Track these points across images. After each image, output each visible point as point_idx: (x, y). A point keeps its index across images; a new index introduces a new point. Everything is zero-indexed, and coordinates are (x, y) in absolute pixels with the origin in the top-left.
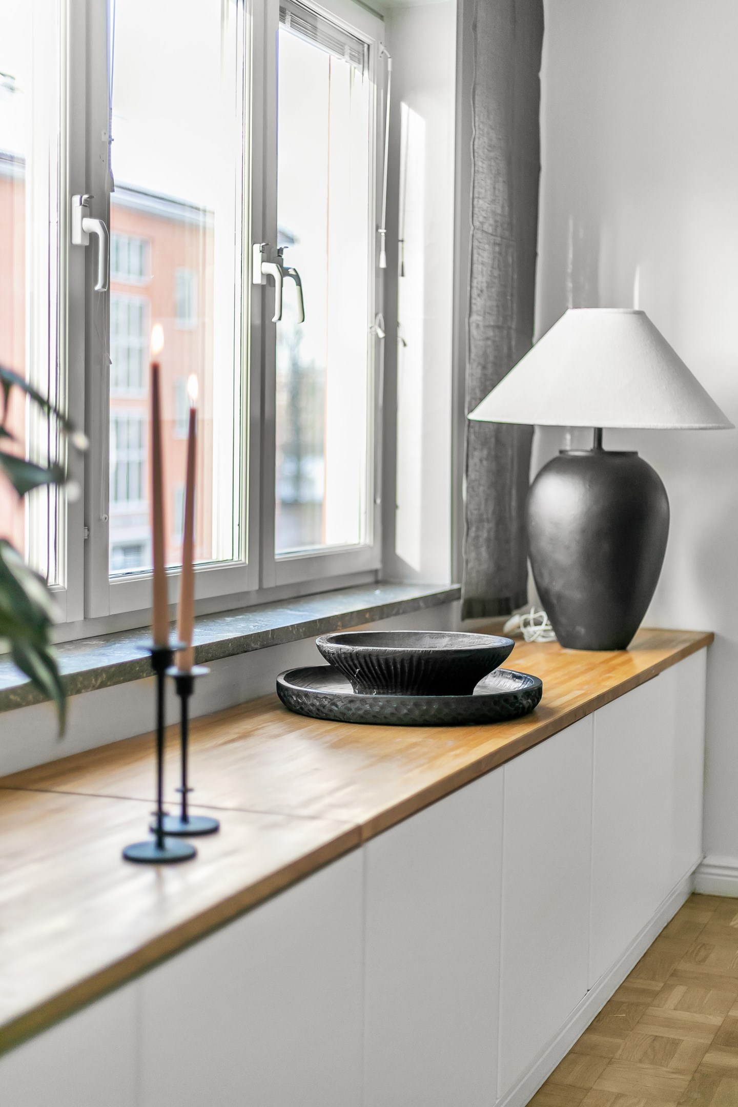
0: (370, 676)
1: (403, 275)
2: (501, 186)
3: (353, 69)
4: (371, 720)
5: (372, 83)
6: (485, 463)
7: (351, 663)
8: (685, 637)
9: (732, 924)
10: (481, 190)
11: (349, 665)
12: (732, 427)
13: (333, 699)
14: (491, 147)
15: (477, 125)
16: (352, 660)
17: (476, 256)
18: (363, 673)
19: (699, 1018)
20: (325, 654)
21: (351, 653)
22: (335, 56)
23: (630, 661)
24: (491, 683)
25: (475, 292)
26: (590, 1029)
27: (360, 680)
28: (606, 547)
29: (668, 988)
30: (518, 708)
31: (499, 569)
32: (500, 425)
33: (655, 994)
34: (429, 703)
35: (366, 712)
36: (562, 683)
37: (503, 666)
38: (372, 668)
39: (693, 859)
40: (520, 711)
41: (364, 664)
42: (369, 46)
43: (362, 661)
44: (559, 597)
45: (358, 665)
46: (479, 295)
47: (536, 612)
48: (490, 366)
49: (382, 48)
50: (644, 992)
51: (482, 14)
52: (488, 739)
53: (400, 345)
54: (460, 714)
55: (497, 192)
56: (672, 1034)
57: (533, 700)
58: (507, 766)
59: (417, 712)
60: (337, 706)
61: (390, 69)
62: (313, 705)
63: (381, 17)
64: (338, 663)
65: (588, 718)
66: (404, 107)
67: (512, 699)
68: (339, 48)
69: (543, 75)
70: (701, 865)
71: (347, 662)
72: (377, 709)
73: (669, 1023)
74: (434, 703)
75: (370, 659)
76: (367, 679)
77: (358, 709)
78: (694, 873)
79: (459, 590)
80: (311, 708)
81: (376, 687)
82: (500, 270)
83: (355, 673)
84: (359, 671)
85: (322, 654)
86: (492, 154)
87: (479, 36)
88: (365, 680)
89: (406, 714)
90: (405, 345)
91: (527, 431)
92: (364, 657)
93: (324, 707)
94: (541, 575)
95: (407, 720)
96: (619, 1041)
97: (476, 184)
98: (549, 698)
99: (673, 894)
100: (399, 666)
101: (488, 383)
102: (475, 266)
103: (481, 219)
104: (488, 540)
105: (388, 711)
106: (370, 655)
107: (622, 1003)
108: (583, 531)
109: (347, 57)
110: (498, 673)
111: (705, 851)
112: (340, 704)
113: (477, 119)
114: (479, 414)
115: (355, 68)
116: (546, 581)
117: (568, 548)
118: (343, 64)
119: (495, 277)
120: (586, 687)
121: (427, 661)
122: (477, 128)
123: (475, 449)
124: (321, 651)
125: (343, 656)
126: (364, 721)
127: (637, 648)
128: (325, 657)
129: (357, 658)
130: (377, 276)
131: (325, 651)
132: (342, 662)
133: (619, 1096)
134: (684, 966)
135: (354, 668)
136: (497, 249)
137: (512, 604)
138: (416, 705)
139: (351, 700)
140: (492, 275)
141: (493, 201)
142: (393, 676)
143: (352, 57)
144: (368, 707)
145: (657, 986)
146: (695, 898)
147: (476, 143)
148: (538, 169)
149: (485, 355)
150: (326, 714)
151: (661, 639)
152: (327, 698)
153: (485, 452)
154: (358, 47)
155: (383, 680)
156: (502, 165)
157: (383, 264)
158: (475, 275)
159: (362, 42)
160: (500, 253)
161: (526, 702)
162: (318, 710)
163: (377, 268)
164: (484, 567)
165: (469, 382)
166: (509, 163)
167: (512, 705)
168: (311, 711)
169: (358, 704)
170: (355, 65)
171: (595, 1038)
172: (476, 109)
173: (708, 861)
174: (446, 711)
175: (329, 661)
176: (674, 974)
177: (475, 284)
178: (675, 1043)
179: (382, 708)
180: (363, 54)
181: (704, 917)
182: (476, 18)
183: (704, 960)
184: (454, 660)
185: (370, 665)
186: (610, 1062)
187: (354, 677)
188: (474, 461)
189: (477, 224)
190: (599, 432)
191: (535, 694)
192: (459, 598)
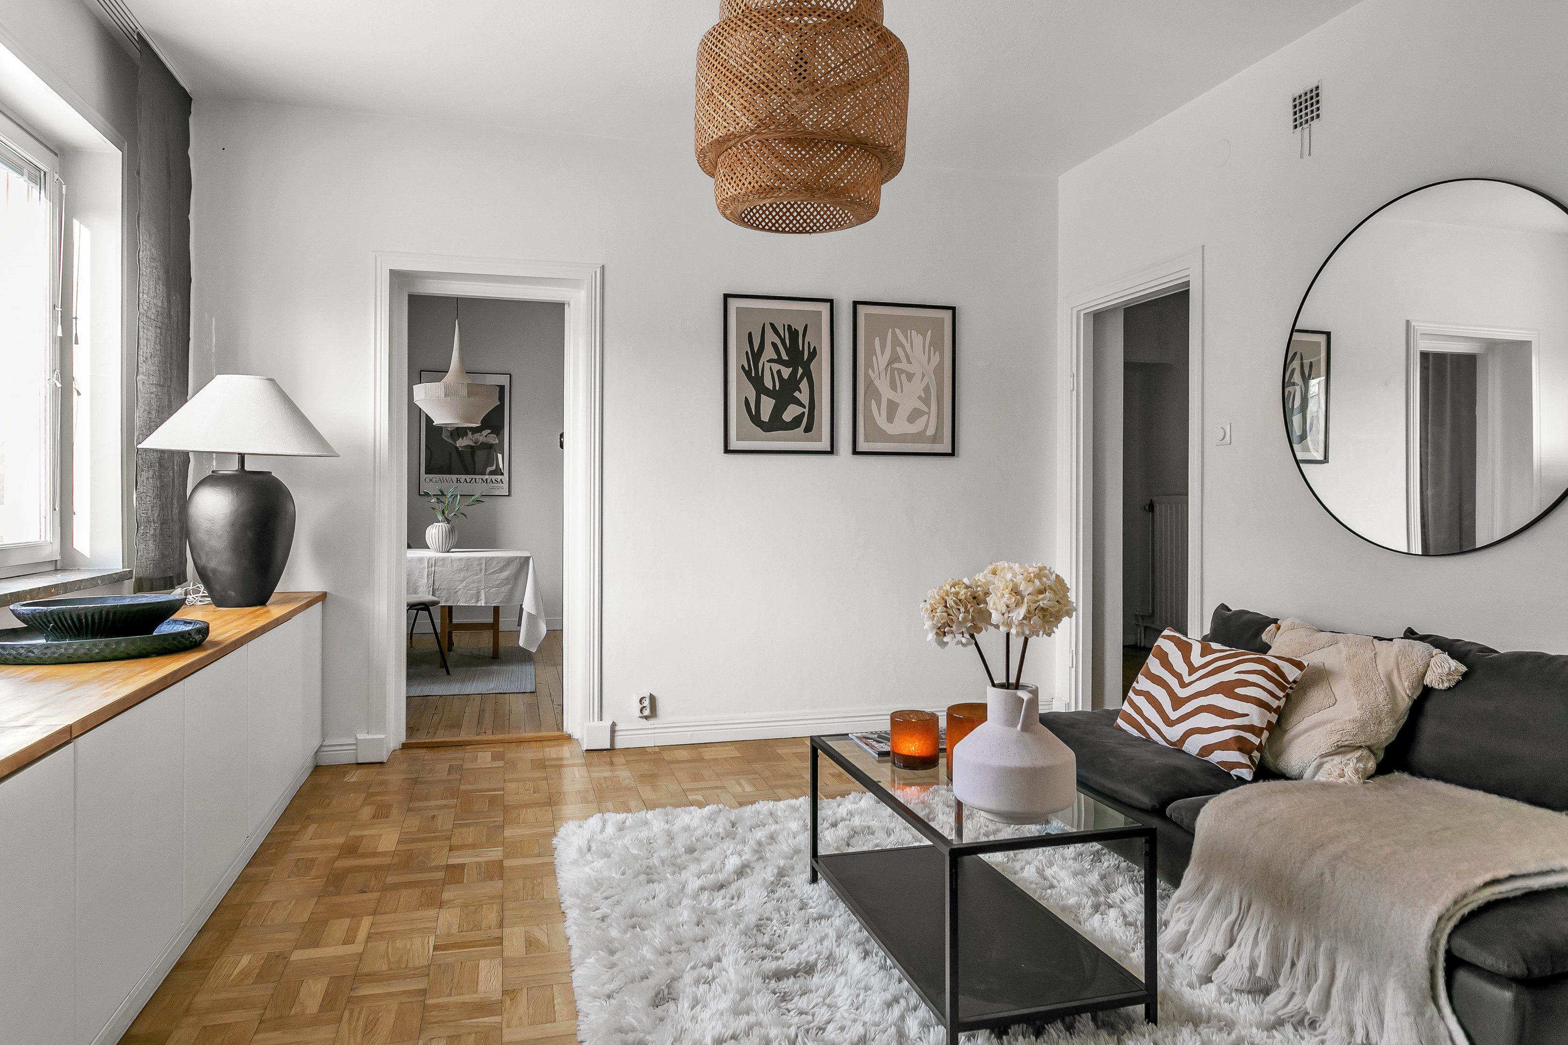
0: (63, 629)
1: (77, 343)
2: (160, 287)
3: (30, 188)
4: (67, 660)
5: (48, 202)
6: (151, 480)
7: (45, 620)
8: (307, 595)
9: (345, 780)
10: (144, 288)
11: (43, 622)
12: (338, 456)
13: (29, 649)
14: (153, 259)
15: (141, 241)
16: (47, 618)
17: (141, 333)
18: (57, 627)
19: (329, 841)
20: (19, 616)
21: (45, 612)
22: (13, 175)
23: (268, 611)
24: (166, 629)
25: (141, 359)
26: (249, 865)
27: (53, 632)
28: (250, 534)
29: (304, 828)
30: (191, 642)
31: (163, 556)
32: (163, 452)
33: (295, 833)
34: (118, 643)
35: (61, 654)
36: (222, 626)
37: (174, 617)
38: (65, 622)
39: (316, 743)
40: (193, 644)
41: (57, 619)
42: (45, 173)
43: (56, 618)
44: (214, 571)
45: (52, 621)
46: (144, 361)
47: (194, 584)
48: (153, 412)
49: (57, 176)
50: (286, 833)
51: (144, 166)
52: (170, 663)
53: (75, 393)
54: (144, 649)
55: (158, 291)
56: (311, 855)
57: (203, 636)
58: (186, 680)
59: (108, 650)
60: (33, 653)
61: (64, 192)
62: (9, 654)
63: (56, 154)
64: (32, 621)
65: (244, 647)
66: (76, 223)
67: (187, 636)
68: (19, 171)
69: (191, 217)
70: (321, 746)
71: (41, 619)
72: (71, 651)
73: (307, 849)
74: (122, 643)
75: (63, 615)
76: (59, 631)
77: (54, 653)
78: (316, 752)
79: (131, 572)
80: (8, 656)
81: (69, 637)
82: (161, 345)
83: (48, 627)
84: (53, 626)
85: (16, 616)
86: (154, 264)
87: (142, 180)
88: (57, 632)
89: (98, 653)
90: (79, 394)
91: (185, 456)
92: (58, 614)
93: (21, 654)
94: (200, 557)
95: (98, 657)
96: (272, 868)
97: (141, 283)
98: (214, 635)
99: (303, 768)
100: (90, 619)
101: (153, 424)
102: (141, 341)
103: (145, 308)
104: (154, 535)
105: (82, 651)
106: (63, 612)
107: (272, 843)
108: (233, 525)
109: (26, 178)
110: (171, 622)
111: (324, 736)
112: (35, 651)
113: (141, 237)
114: (148, 444)
115: (32, 187)
116: (203, 561)
117: (220, 537)
118: (21, 183)
119: (157, 350)
120: (240, 628)
121: (115, 613)
122: (141, 244)
123: (143, 471)
124: (15, 615)
125: (38, 615)
126: (59, 661)
127: (273, 604)
128: (19, 618)
129: (51, 615)
130: (54, 342)
131: (19, 613)
132: (36, 620)
133: (274, 903)
134: (314, 812)
135: (48, 623)
136: (158, 331)
137: (175, 582)
138: (106, 645)
139: (47, 647)
140: (154, 348)
141: (155, 297)
142: (84, 627)
143: (30, 179)
144: (63, 651)
145: (296, 828)
146: (318, 769)
147: (141, 253)
148: (190, 281)
149: (149, 404)
150: (23, 660)
151: (289, 598)
152: (23, 647)
153: (151, 473)
154: (33, 171)
155: (75, 631)
156: (161, 273)
157: (60, 334)
158: (141, 346)
159: (39, 170)
160: (161, 334)
161: (198, 637)
162: (15, 657)
163: (54, 338)
164: (152, 554)
165: (138, 422)
166: (167, 272)
167: (187, 639)
168: (7, 659)
169: (53, 649)
170: (32, 184)
171: (253, 870)
172: (141, 231)
173: (325, 743)
174: (133, 647)
175: (24, 621)
176: (308, 818)
177: (141, 353)
178: (313, 860)
179: (75, 650)
180: (40, 179)
181: (325, 779)
182: (139, 167)
183: (328, 805)
184: (138, 611)
185: (63, 620)
186: (267, 882)
187: (48, 631)
188: (143, 477)
189: (141, 310)
190: (242, 457)
191: (204, 631)
192: (131, 578)
